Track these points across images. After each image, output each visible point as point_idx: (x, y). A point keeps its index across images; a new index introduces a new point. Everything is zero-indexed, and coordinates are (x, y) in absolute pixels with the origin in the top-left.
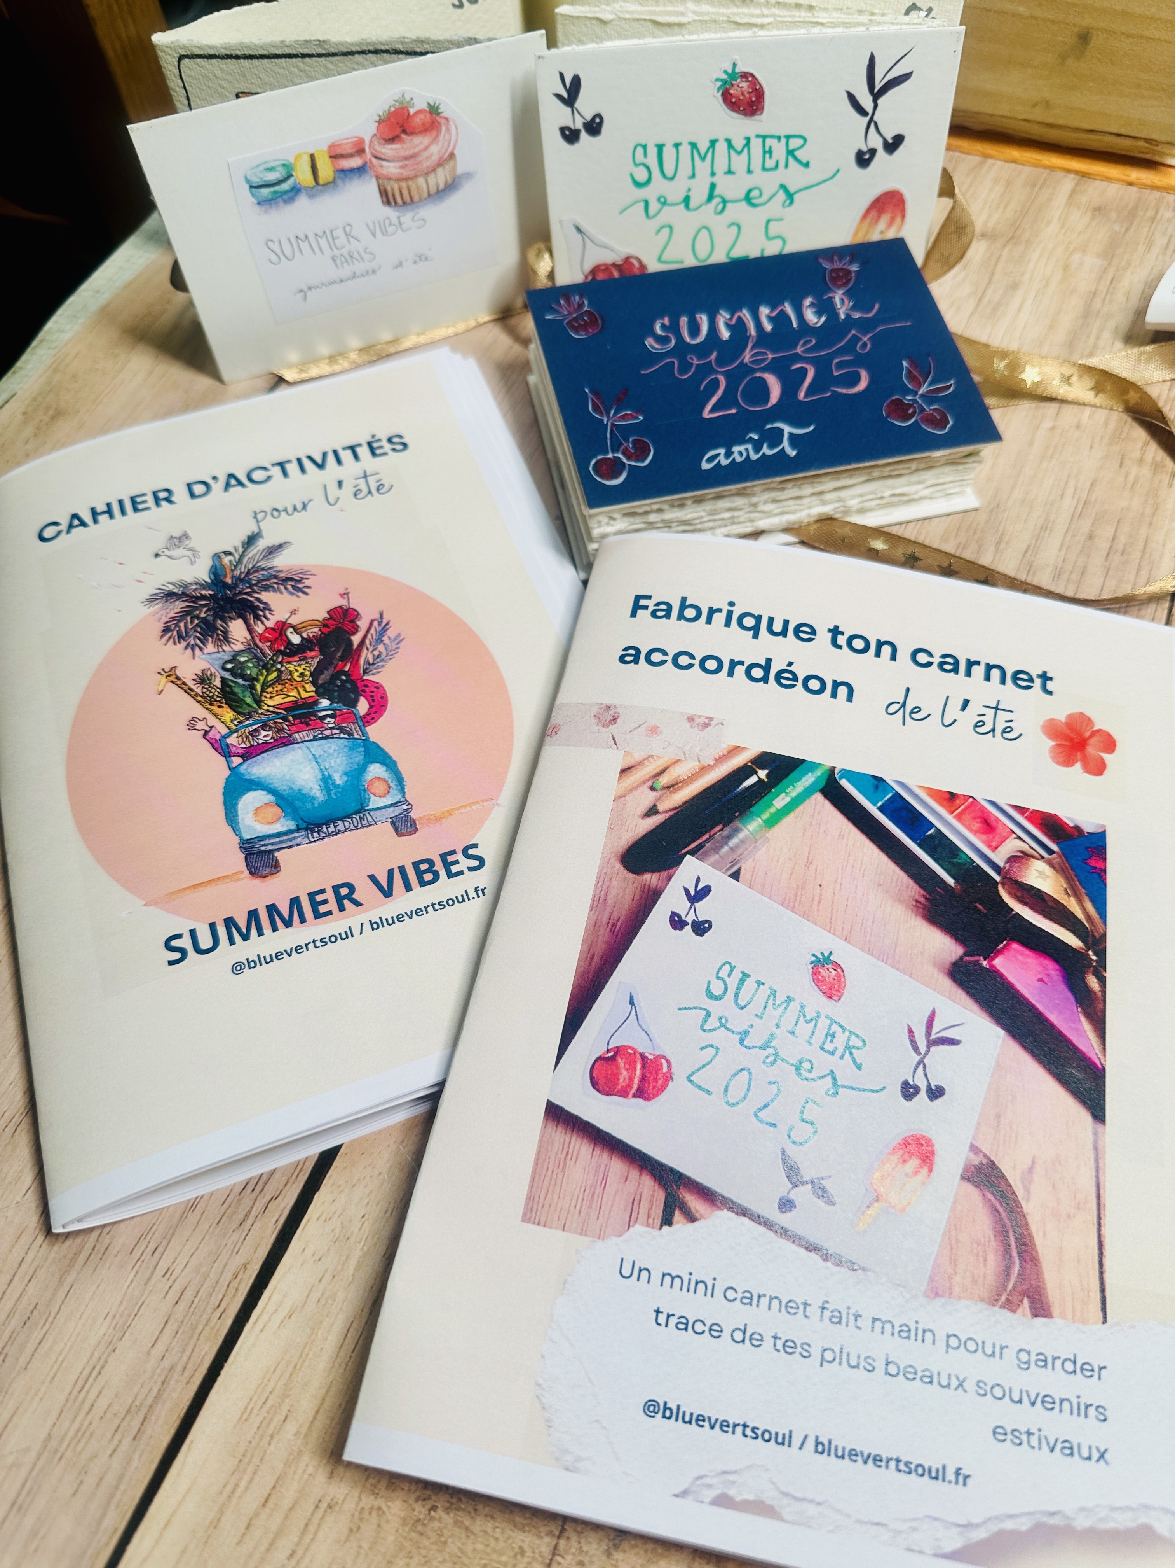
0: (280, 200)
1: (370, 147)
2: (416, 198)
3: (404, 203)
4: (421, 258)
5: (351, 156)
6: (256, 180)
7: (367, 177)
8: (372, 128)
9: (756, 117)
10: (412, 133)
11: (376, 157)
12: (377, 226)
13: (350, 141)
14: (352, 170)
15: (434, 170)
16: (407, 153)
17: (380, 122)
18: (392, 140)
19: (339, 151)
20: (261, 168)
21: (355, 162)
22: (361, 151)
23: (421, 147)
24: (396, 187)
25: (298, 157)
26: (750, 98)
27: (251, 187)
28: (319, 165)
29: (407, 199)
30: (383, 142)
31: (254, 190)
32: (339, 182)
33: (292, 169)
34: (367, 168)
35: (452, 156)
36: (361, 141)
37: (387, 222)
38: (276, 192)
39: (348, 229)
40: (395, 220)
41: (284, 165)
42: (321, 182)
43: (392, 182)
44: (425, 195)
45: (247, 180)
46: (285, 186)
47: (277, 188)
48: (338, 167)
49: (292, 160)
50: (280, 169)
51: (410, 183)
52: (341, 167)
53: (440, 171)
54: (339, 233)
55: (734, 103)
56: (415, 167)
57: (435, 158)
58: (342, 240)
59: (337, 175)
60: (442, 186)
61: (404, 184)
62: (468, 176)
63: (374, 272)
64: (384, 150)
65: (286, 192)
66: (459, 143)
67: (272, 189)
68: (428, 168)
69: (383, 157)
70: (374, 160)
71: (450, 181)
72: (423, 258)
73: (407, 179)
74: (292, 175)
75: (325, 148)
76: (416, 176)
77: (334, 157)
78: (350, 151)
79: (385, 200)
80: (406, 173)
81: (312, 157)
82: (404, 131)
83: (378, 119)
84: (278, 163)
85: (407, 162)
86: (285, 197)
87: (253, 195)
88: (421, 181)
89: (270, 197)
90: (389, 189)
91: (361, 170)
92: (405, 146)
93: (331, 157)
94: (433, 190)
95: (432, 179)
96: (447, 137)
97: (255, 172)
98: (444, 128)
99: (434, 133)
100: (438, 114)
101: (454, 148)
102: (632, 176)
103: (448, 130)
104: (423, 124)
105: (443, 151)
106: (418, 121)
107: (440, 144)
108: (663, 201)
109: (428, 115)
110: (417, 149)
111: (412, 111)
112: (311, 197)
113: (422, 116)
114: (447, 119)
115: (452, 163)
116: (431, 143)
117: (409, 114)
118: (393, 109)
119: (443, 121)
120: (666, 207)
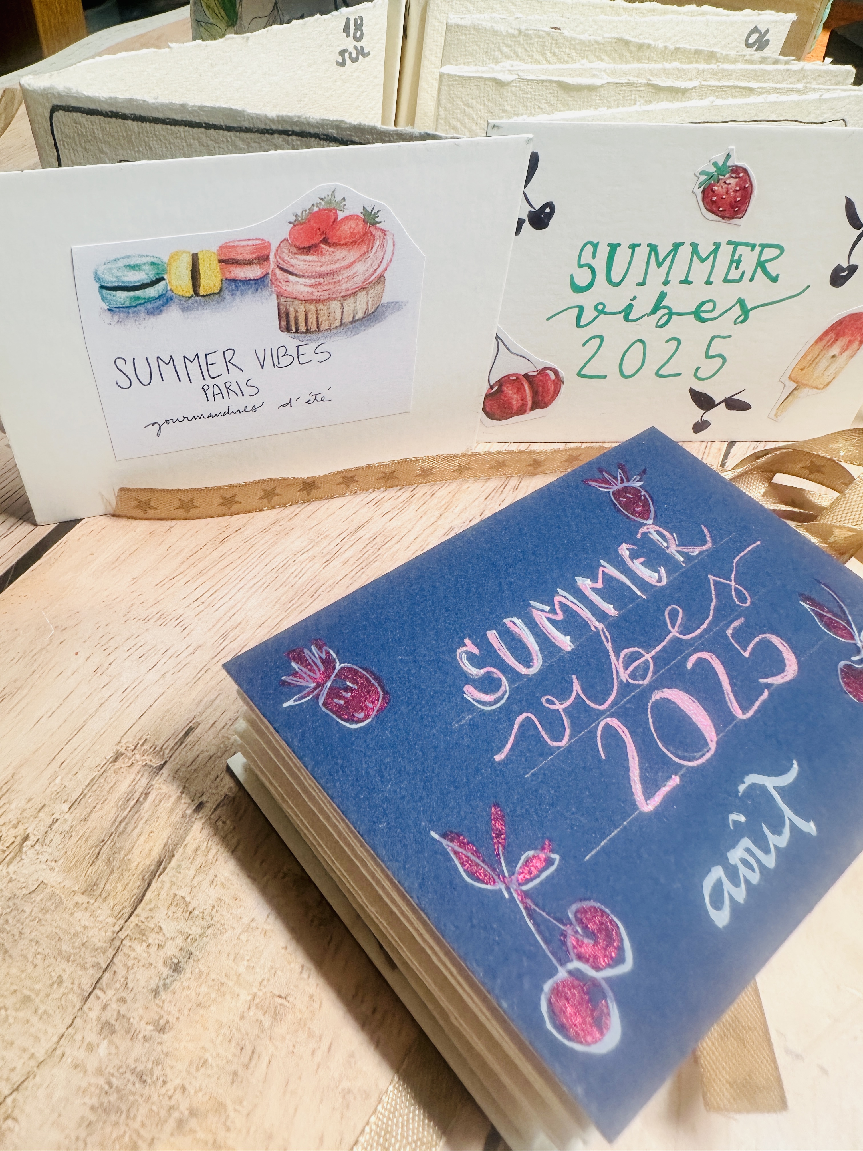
0: (141, 308)
1: (275, 255)
2: (324, 326)
3: (308, 331)
4: (318, 398)
5: (250, 263)
6: (111, 280)
7: (266, 293)
8: (284, 232)
9: (735, 221)
10: (335, 245)
11: (282, 269)
12: (268, 353)
13: (250, 243)
14: (247, 282)
15: (354, 294)
16: (324, 269)
17: (295, 224)
18: (307, 250)
19: (233, 255)
20: (121, 264)
21: (253, 272)
22: (263, 259)
23: (344, 263)
24: (302, 309)
25: (174, 256)
26: (735, 198)
27: (102, 287)
28: (203, 269)
29: (314, 328)
30: (295, 250)
31: (105, 292)
32: (227, 294)
33: (165, 271)
34: (268, 280)
35: (381, 279)
36: (266, 246)
37: (282, 351)
38: (138, 298)
39: (228, 355)
40: (293, 351)
41: (153, 264)
42: (202, 293)
43: (297, 302)
44: (337, 323)
45: (97, 278)
46: (152, 292)
47: (138, 293)
48: (228, 276)
49: (166, 260)
50: (147, 267)
51: (321, 306)
52: (232, 276)
53: (362, 297)
54: (217, 358)
56: (332, 287)
57: (359, 280)
58: (219, 368)
59: (225, 285)
60: (360, 315)
61: (312, 307)
62: (396, 306)
63: (254, 409)
64: (293, 262)
65: (151, 300)
66: (392, 265)
67: (132, 294)
68: (347, 290)
69: (291, 269)
70: (278, 272)
71: (371, 310)
72: (319, 398)
73: (318, 301)
74: (163, 279)
75: (215, 249)
76: (330, 299)
77: (226, 262)
78: (249, 257)
79: (284, 323)
80: (316, 295)
81: (195, 258)
82: (325, 241)
83: (293, 219)
84: (144, 260)
85: (321, 280)
86: (149, 306)
87: (103, 299)
88: (335, 305)
89: (127, 304)
90: (291, 310)
91: (258, 283)
92: (323, 259)
93: (220, 261)
94: (348, 319)
95: (349, 306)
96: (380, 254)
97: (111, 269)
98: (378, 243)
99: (364, 248)
100: (374, 224)
101: (386, 270)
102: (572, 277)
103: (382, 246)
104: (353, 234)
105: (371, 271)
106: (346, 229)
107: (369, 262)
108: (600, 310)
109: (361, 224)
110: (338, 265)
111: (341, 215)
112: (184, 309)
113: (352, 224)
114: (383, 231)
115: (379, 288)
116: (358, 260)
117: (336, 218)
118: (316, 209)
119: (378, 234)
120: (602, 316)
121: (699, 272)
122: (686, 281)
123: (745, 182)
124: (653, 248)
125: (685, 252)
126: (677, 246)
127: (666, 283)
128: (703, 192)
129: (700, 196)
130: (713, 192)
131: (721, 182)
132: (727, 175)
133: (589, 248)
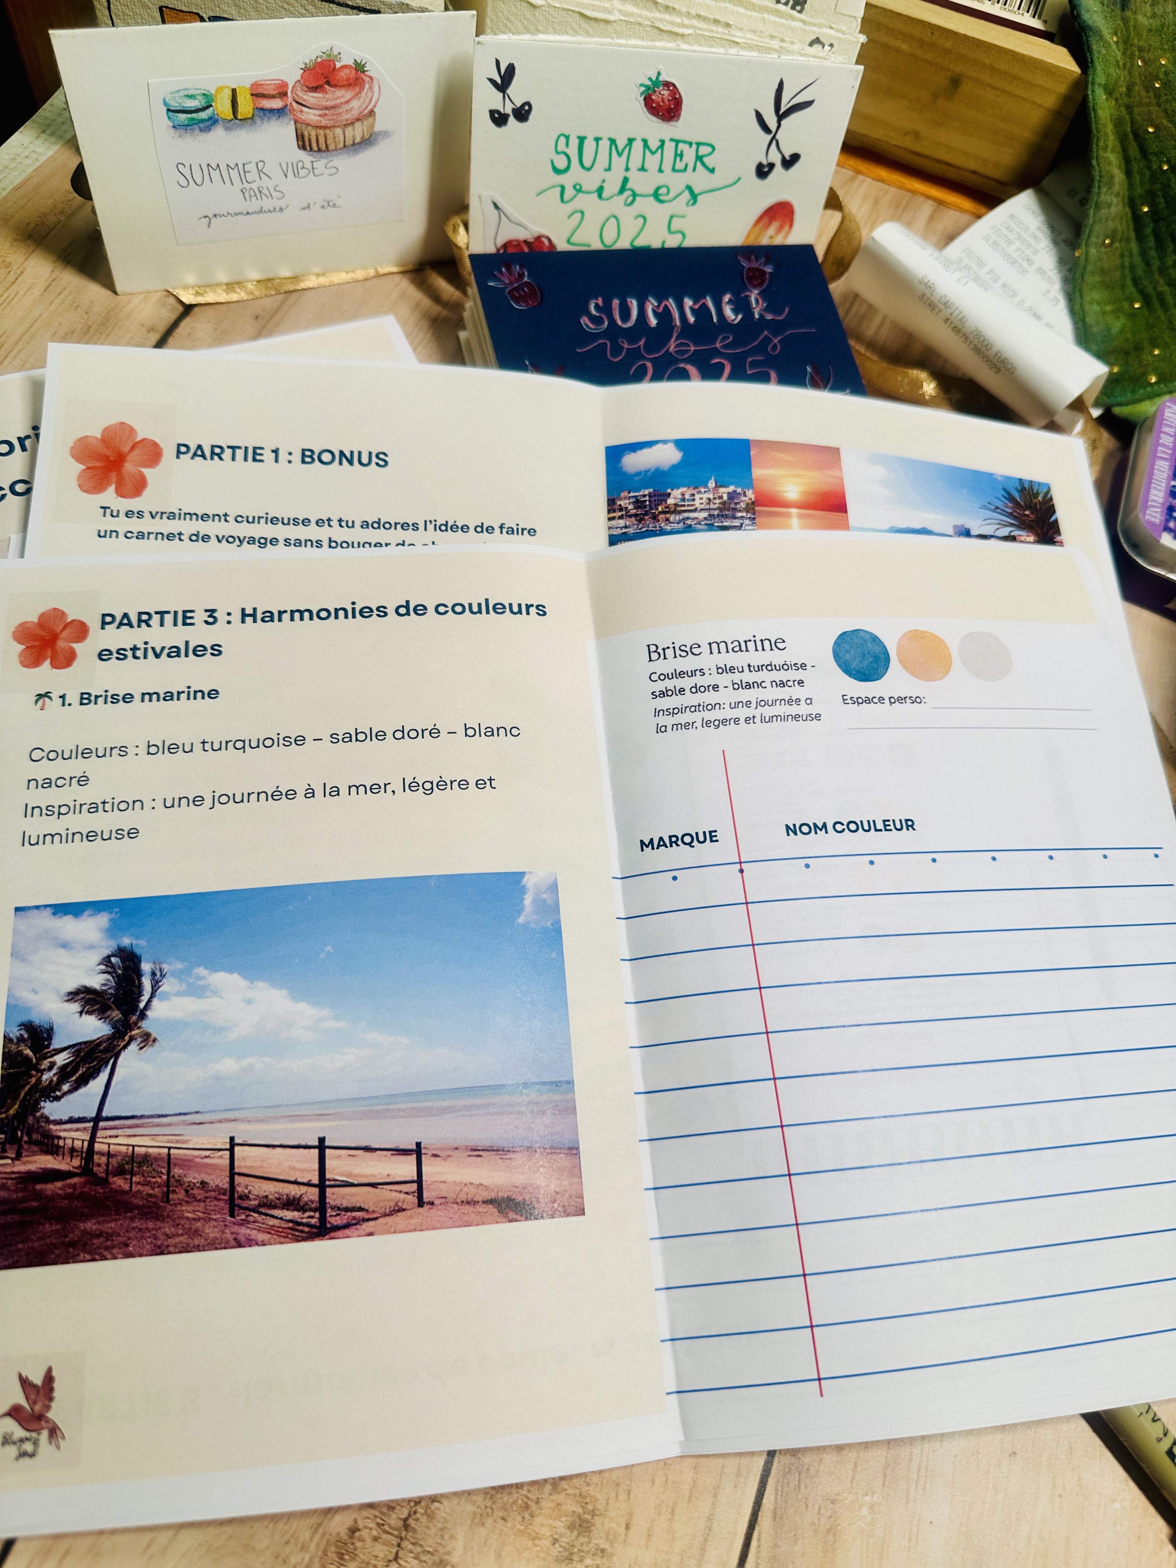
0: (196, 127)
1: (292, 92)
2: (331, 147)
3: (319, 150)
4: (329, 204)
5: (273, 97)
6: (174, 105)
7: (286, 120)
8: (297, 75)
9: (672, 123)
10: (335, 86)
11: (297, 102)
12: (290, 166)
13: (273, 82)
14: (271, 110)
15: (353, 123)
16: (328, 103)
17: (305, 70)
18: (315, 89)
19: (261, 91)
20: (181, 94)
21: (277, 104)
22: (283, 94)
23: (343, 100)
24: (313, 133)
25: (220, 89)
26: (670, 106)
27: (169, 110)
28: (240, 100)
29: (323, 147)
30: (306, 89)
31: (171, 114)
32: (257, 119)
33: (213, 100)
34: (287, 110)
35: (372, 113)
36: (284, 85)
37: (300, 165)
38: (193, 119)
39: (260, 165)
40: (308, 165)
41: (204, 94)
42: (239, 117)
43: (310, 128)
44: (341, 145)
45: (165, 104)
46: (203, 115)
47: (194, 115)
48: (258, 106)
49: (213, 92)
50: (200, 97)
51: (328, 131)
52: (261, 106)
53: (358, 125)
54: (251, 167)
55: (654, 108)
56: (335, 117)
57: (355, 113)
58: (253, 175)
59: (256, 112)
60: (358, 140)
61: (321, 132)
62: (385, 134)
63: (281, 210)
64: (305, 97)
65: (203, 121)
66: (379, 102)
67: (189, 116)
68: (347, 120)
69: (304, 103)
70: (294, 104)
71: (366, 136)
72: (331, 204)
73: (325, 128)
74: (211, 106)
75: (248, 86)
76: (334, 126)
77: (256, 95)
78: (272, 92)
79: (301, 143)
80: (324, 122)
81: (234, 91)
82: (328, 83)
83: (303, 66)
84: (198, 92)
85: (327, 112)
86: (202, 125)
87: (170, 118)
88: (338, 131)
89: (186, 123)
90: (306, 133)
91: (280, 112)
92: (327, 96)
93: (252, 95)
94: (349, 142)
95: (349, 132)
96: (370, 94)
97: (175, 97)
98: (367, 86)
99: (357, 89)
100: (363, 72)
101: (375, 106)
102: (552, 162)
103: (371, 88)
104: (348, 79)
105: (364, 107)
106: (343, 74)
107: (362, 100)
108: (578, 189)
109: (353, 72)
110: (338, 101)
111: (338, 65)
112: (227, 129)
113: (347, 71)
114: (371, 78)
115: (371, 120)
116: (353, 98)
117: (335, 66)
118: (319, 60)
119: (367, 79)
120: (580, 194)
121: (652, 162)
122: (643, 169)
123: (675, 94)
124: (613, 141)
125: (638, 146)
126: (631, 141)
127: (627, 169)
128: (645, 99)
129: (643, 103)
130: (653, 100)
131: (657, 93)
132: (661, 88)
133: (562, 140)
